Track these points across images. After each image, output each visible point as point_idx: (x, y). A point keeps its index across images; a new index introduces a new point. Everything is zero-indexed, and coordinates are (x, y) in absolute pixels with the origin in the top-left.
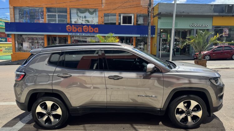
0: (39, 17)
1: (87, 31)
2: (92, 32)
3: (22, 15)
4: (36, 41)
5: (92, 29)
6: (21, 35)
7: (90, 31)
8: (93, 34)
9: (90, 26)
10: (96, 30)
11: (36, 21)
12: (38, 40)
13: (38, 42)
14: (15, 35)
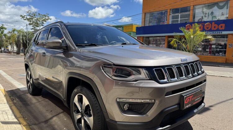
0: (164, 20)
1: (209, 29)
2: (215, 29)
3: (151, 20)
4: (159, 42)
5: (216, 25)
6: (148, 37)
7: (213, 29)
8: (216, 32)
9: (213, 23)
10: (222, 27)
11: (161, 23)
12: (161, 42)
13: (160, 43)
14: (143, 37)
